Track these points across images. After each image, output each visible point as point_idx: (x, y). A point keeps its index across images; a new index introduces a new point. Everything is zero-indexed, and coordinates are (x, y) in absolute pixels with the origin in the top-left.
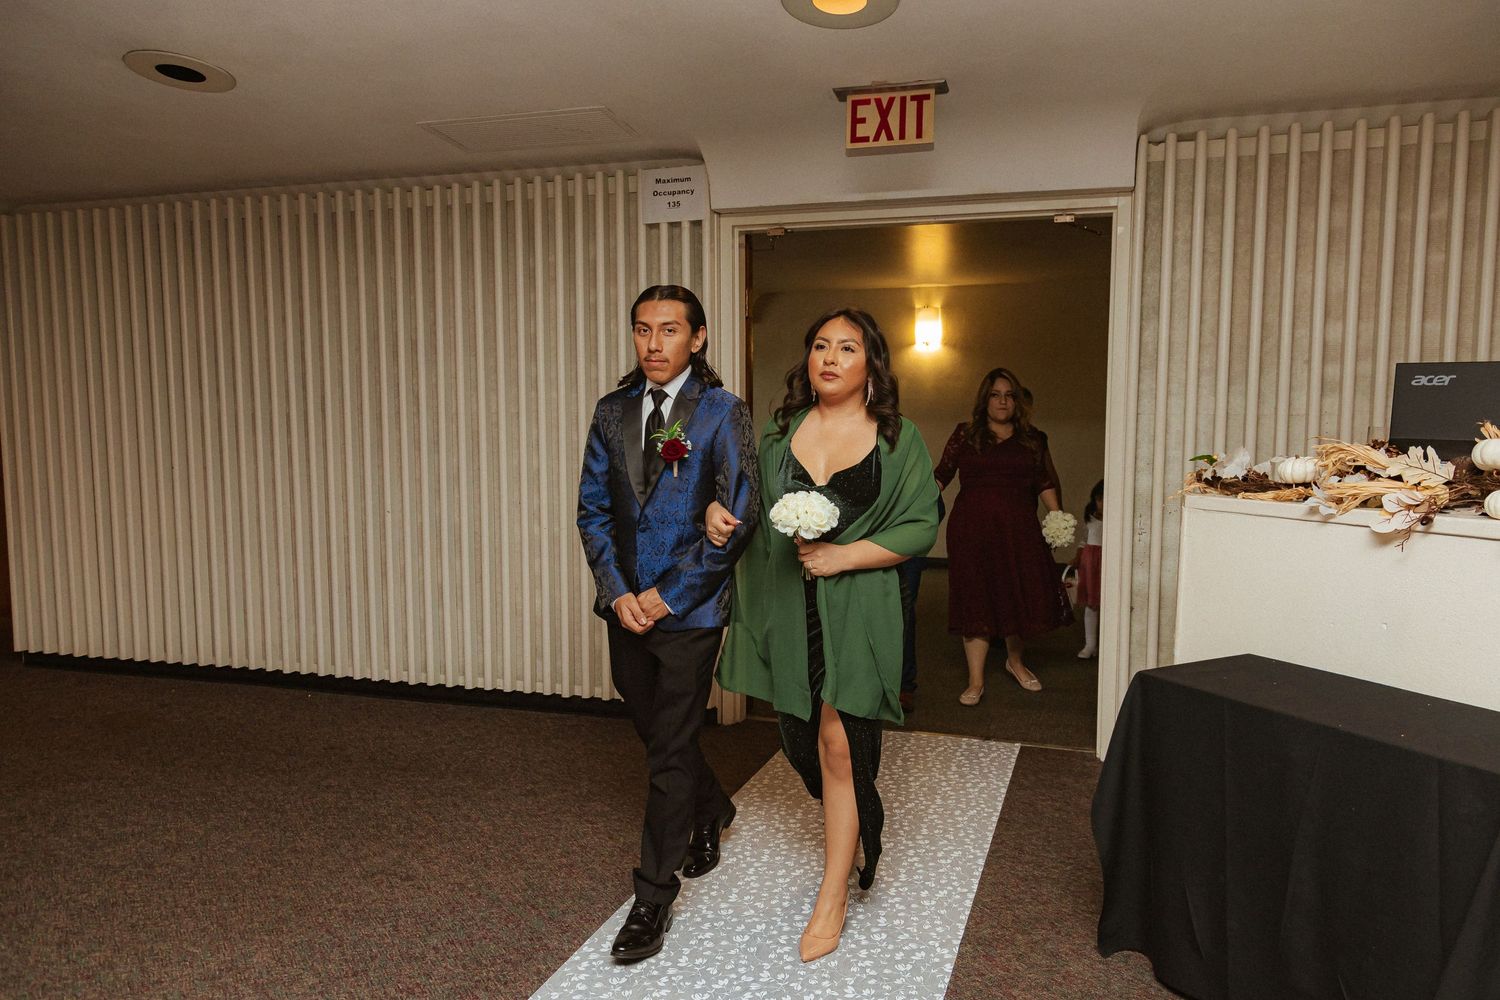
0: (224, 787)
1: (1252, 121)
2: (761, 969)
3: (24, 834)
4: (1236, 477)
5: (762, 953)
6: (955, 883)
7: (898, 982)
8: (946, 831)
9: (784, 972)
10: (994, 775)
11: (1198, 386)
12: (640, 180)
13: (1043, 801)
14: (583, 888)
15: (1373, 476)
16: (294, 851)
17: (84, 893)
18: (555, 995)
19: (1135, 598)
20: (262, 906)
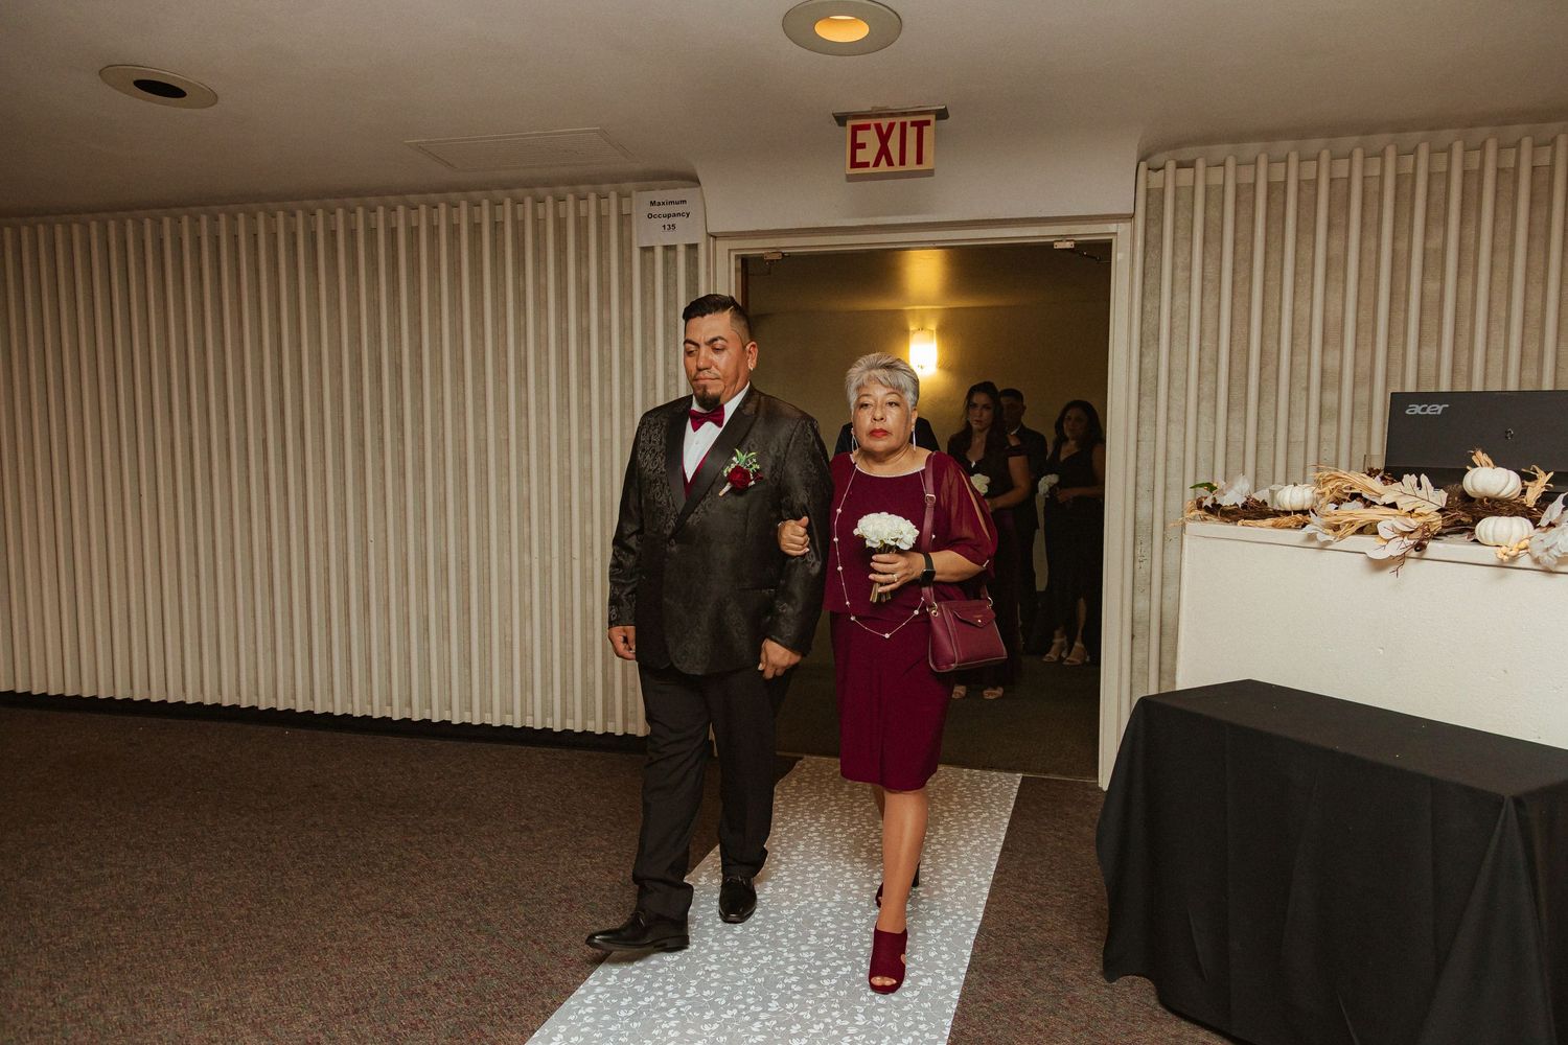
0: (204, 828)
1: (1252, 149)
2: (770, 999)
4: (1236, 504)
5: (770, 984)
6: (960, 913)
7: (906, 1008)
8: (950, 860)
9: (793, 1001)
10: (997, 805)
11: (1198, 412)
12: (634, 203)
13: (1046, 830)
14: (584, 923)
15: (1369, 504)
16: (283, 890)
17: (64, 936)
18: (563, 1028)
19: (1136, 626)
20: (255, 946)
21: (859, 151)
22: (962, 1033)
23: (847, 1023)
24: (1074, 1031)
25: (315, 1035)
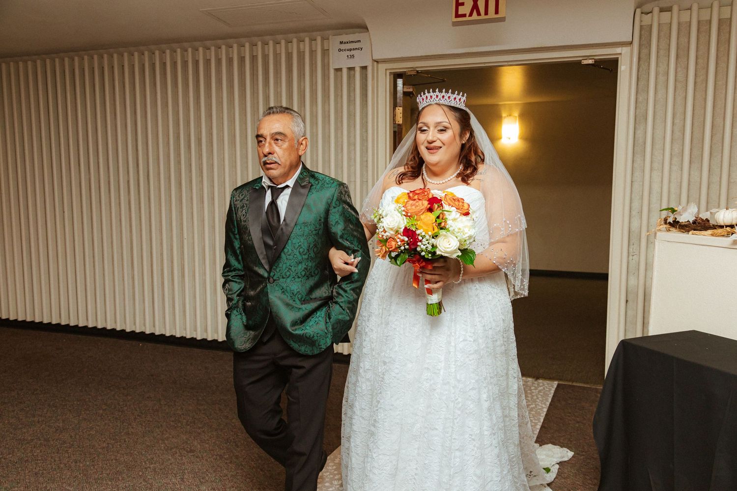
0: (90, 397)
4: (688, 221)
10: (540, 400)
11: (671, 164)
12: (331, 42)
13: (569, 416)
16: (128, 434)
17: (9, 454)
19: (629, 295)
20: (108, 464)
21: (460, 8)
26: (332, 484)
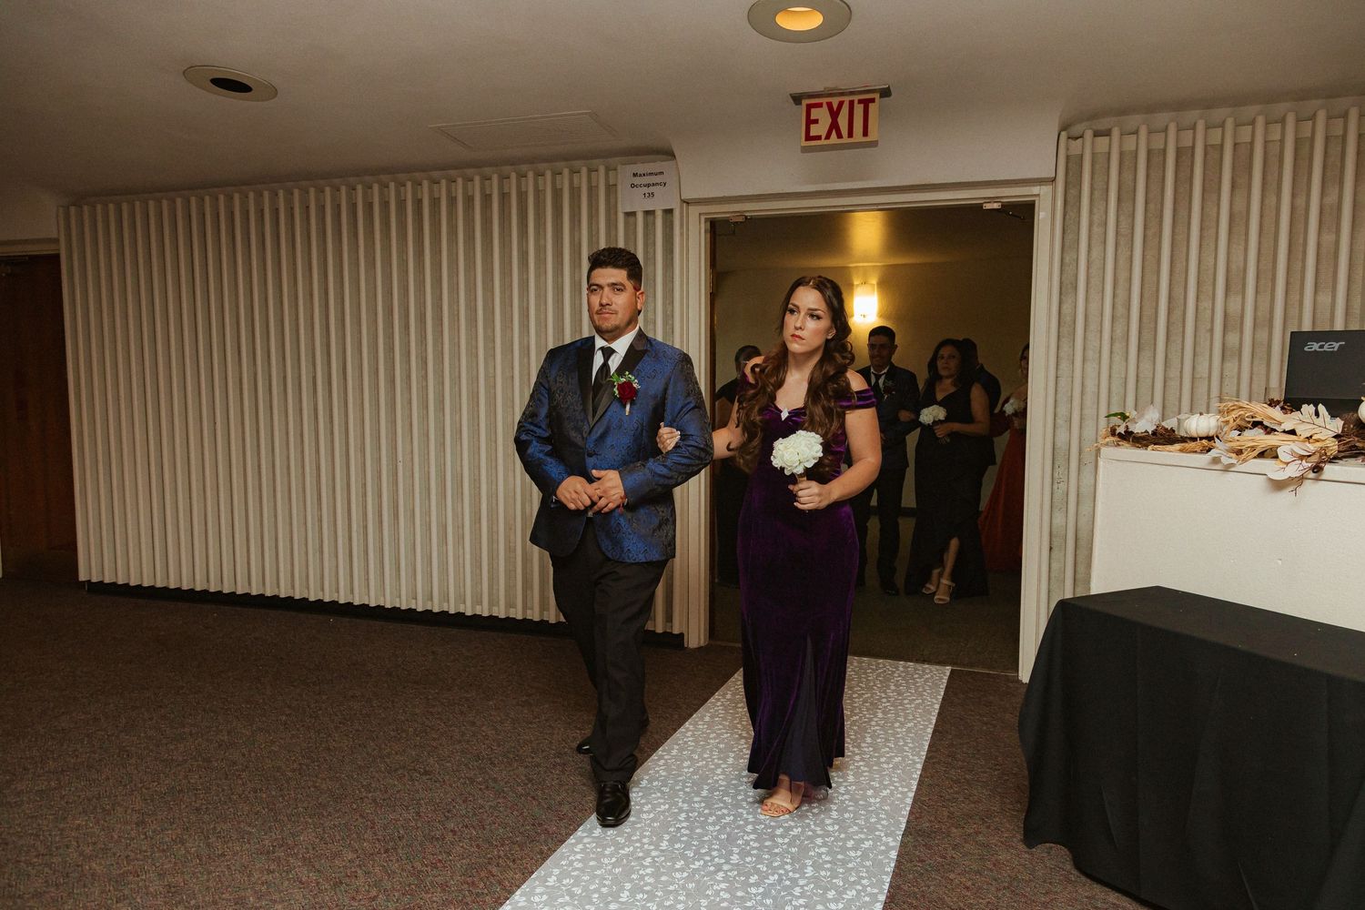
0: (265, 697)
1: (1162, 118)
2: (731, 853)
3: (100, 733)
4: (1146, 432)
5: (731, 840)
6: (897, 784)
7: (850, 865)
8: (887, 740)
9: (752, 855)
10: (928, 693)
11: (1111, 352)
12: (619, 175)
13: (972, 715)
15: (1269, 431)
16: (328, 749)
17: (153, 782)
18: (556, 871)
19: (1054, 539)
20: (305, 795)
21: (813, 127)
22: (899, 887)
23: (797, 876)
24: (998, 890)
25: (353, 870)
26: (639, 818)
